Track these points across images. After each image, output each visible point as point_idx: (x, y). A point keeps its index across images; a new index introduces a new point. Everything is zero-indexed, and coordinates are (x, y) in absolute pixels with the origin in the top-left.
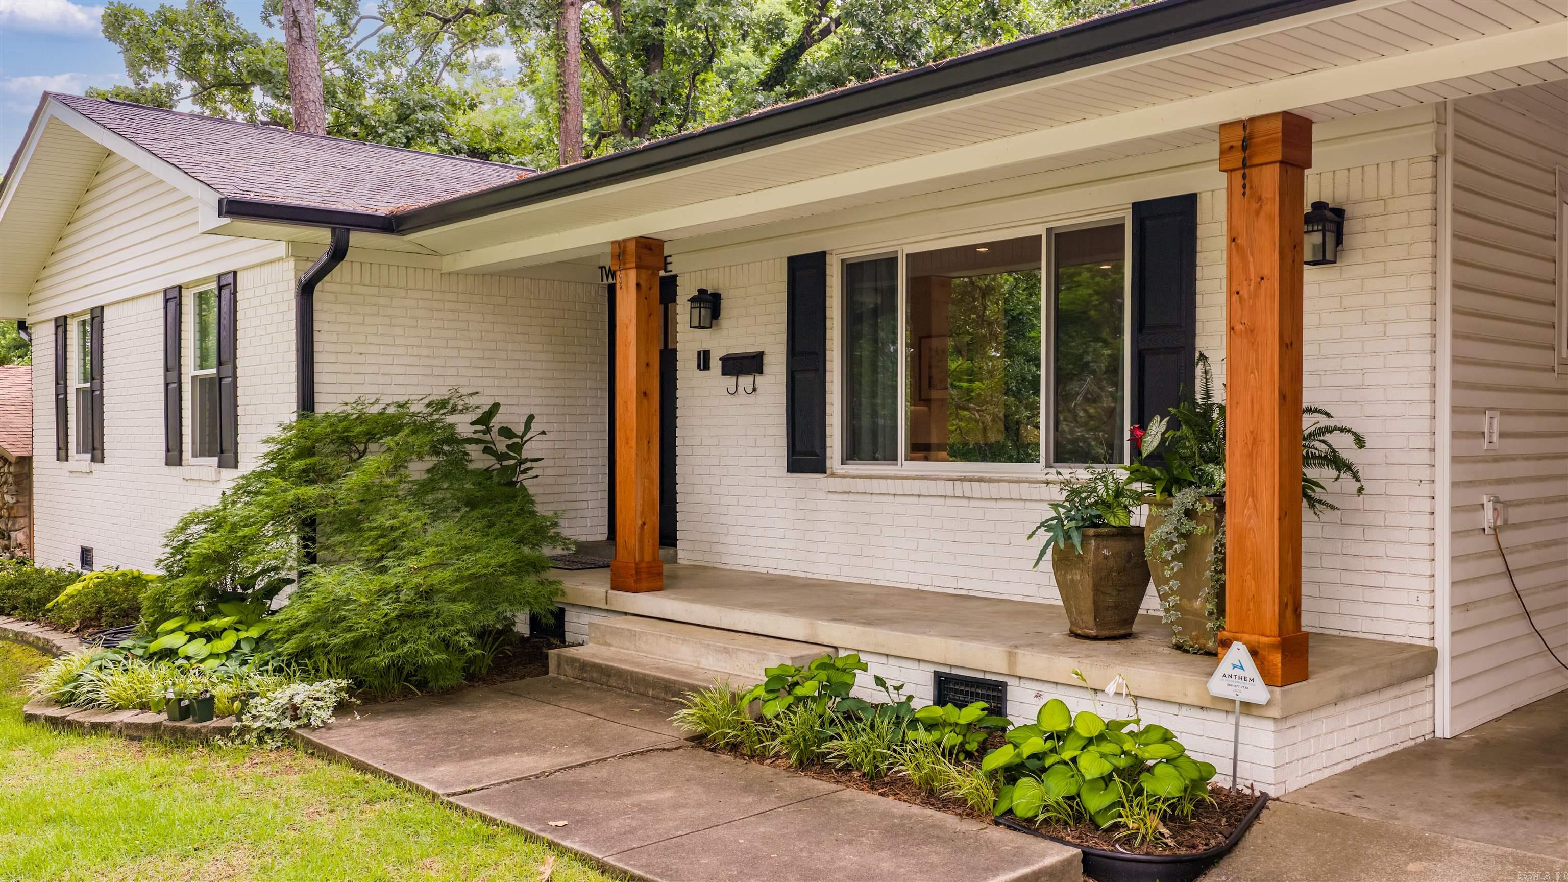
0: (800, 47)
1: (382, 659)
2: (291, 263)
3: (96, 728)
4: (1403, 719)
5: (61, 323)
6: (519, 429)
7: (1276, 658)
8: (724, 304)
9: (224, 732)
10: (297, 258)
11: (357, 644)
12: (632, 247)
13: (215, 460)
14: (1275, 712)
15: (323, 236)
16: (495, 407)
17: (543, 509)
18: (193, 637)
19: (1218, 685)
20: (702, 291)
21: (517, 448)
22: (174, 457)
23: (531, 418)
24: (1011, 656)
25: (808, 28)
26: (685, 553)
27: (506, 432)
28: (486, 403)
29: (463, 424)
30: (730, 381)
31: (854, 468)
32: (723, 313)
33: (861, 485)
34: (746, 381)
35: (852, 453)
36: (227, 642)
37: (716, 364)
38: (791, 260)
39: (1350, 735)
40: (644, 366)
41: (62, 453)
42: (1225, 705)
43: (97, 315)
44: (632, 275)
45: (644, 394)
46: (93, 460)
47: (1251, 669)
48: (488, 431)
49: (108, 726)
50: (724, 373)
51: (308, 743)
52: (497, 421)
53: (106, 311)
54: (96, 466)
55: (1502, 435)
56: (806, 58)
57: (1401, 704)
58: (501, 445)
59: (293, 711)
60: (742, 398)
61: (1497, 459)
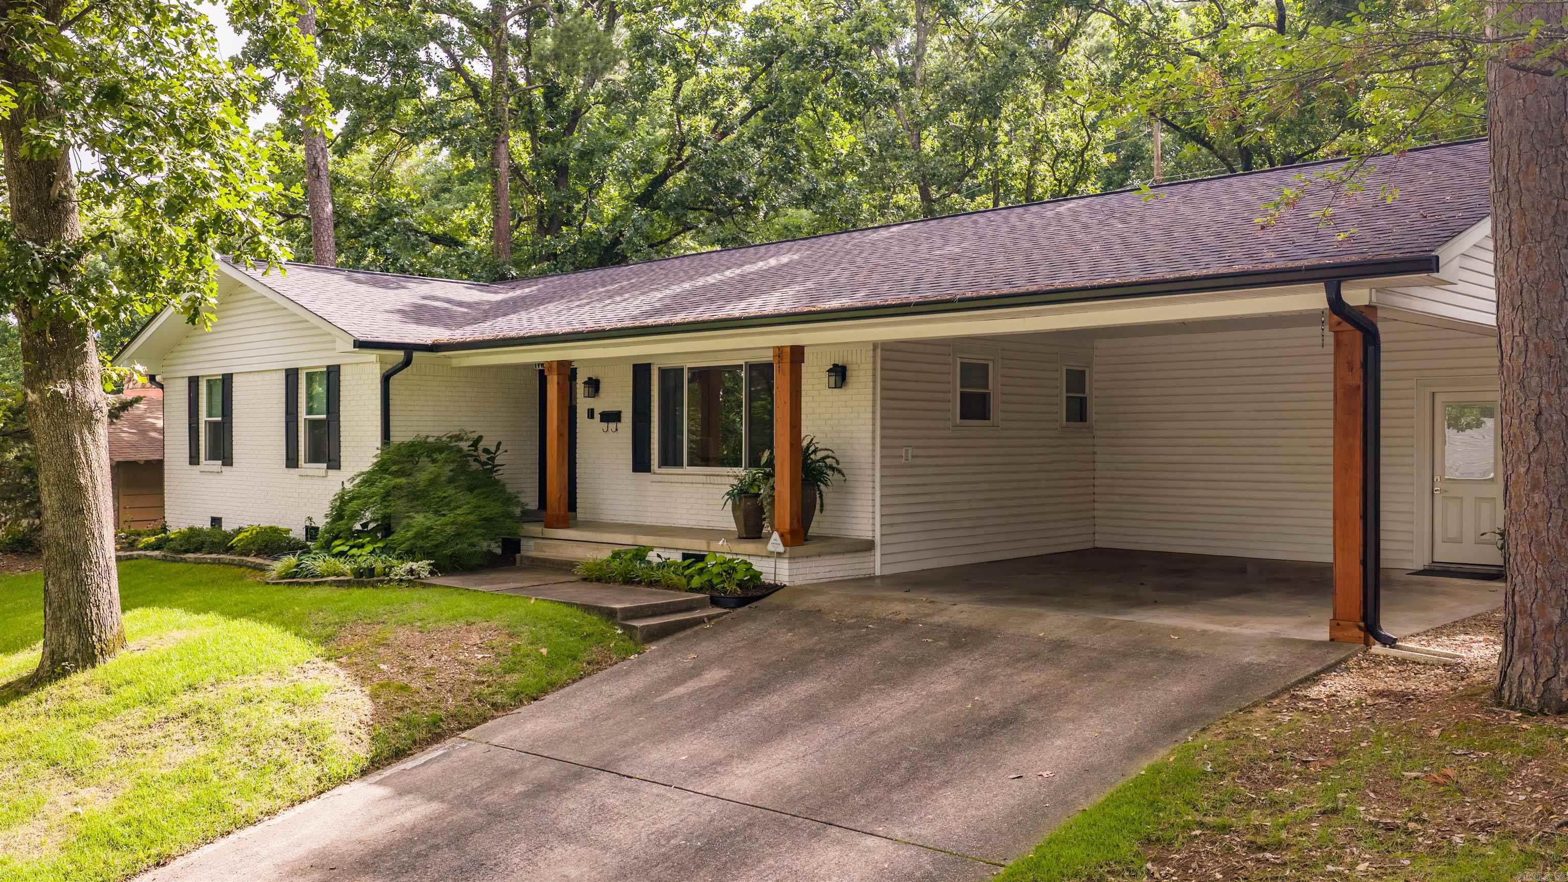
0: (664, 177)
1: (448, 552)
2: (378, 365)
3: (317, 584)
4: (858, 566)
5: (194, 382)
6: (493, 449)
7: (788, 537)
8: (601, 385)
9: (382, 581)
10: (381, 362)
11: (436, 546)
12: (555, 365)
13: (325, 465)
14: (787, 555)
15: (401, 354)
16: (480, 438)
17: (510, 489)
18: (352, 547)
19: (770, 547)
20: (590, 379)
21: (492, 459)
22: (292, 461)
23: (499, 444)
24: (708, 544)
25: (669, 164)
26: (581, 515)
27: (486, 451)
28: (475, 435)
29: (465, 445)
30: (605, 425)
31: (664, 470)
32: (601, 390)
33: (666, 478)
34: (612, 425)
35: (664, 463)
36: (369, 548)
37: (597, 417)
38: (634, 366)
39: (828, 569)
40: (560, 421)
41: (194, 459)
42: (770, 555)
43: (227, 380)
44: (555, 377)
45: (560, 435)
46: (223, 464)
47: (779, 541)
48: (476, 450)
49: (325, 582)
50: (602, 421)
51: (422, 584)
52: (481, 446)
53: (235, 378)
54: (226, 469)
55: (913, 457)
56: (669, 183)
57: (856, 560)
58: (484, 457)
59: (411, 571)
60: (610, 434)
61: (911, 466)
